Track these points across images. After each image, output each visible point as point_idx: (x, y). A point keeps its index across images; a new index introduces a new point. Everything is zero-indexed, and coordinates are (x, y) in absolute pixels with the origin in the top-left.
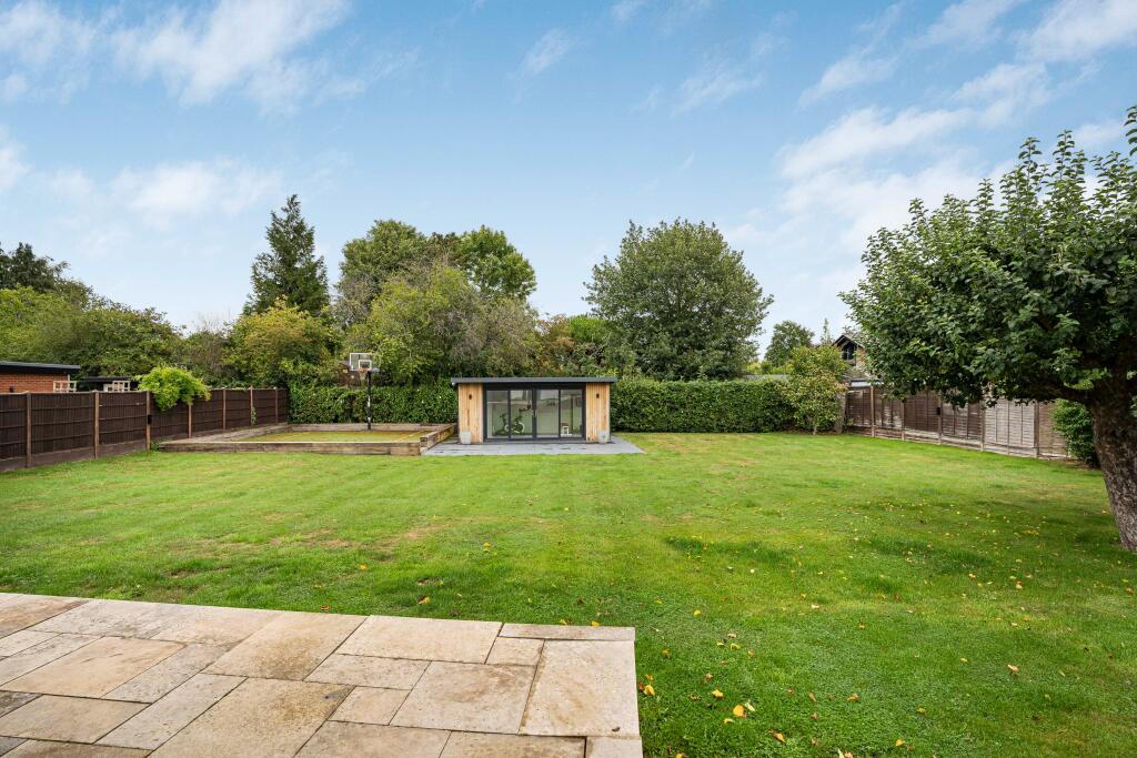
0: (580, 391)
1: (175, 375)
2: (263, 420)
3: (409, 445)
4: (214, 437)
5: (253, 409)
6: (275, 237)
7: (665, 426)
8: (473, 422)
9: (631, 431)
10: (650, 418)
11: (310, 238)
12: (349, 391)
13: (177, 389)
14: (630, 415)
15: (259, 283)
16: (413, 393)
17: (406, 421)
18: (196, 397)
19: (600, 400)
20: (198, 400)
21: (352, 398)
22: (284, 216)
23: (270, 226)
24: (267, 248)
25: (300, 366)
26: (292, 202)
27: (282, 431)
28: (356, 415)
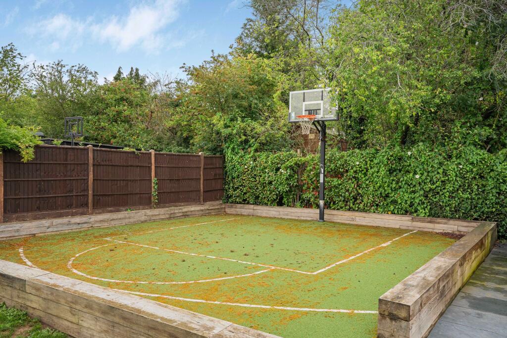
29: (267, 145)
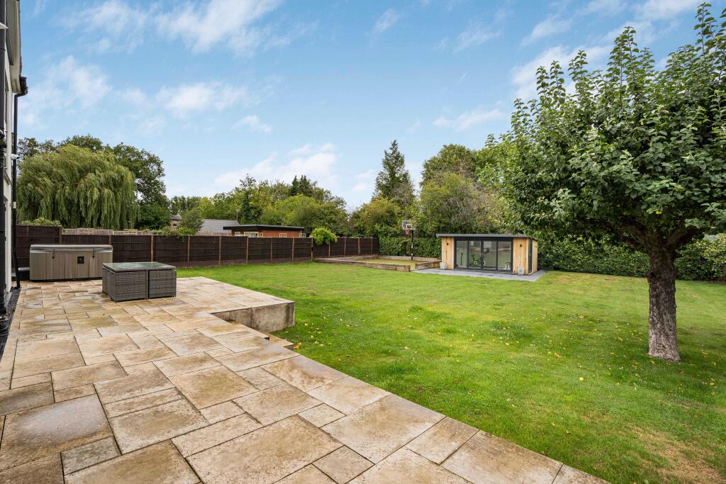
0: (510, 243)
1: (322, 231)
2: (364, 252)
3: (404, 266)
4: (339, 258)
5: (359, 247)
6: (387, 163)
7: (591, 269)
8: (449, 258)
9: (566, 271)
10: (579, 263)
11: (402, 162)
12: (404, 239)
13: (322, 237)
14: (564, 260)
15: (380, 186)
16: (434, 242)
17: (431, 257)
18: (331, 241)
19: (522, 249)
20: (332, 242)
21: (405, 244)
22: (391, 152)
23: (384, 158)
24: (381, 169)
25: (384, 227)
26: (394, 144)
27: (373, 258)
28: (407, 253)
29: (396, 235)
